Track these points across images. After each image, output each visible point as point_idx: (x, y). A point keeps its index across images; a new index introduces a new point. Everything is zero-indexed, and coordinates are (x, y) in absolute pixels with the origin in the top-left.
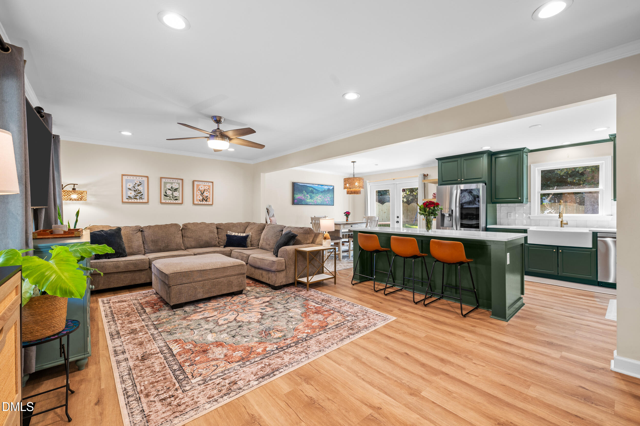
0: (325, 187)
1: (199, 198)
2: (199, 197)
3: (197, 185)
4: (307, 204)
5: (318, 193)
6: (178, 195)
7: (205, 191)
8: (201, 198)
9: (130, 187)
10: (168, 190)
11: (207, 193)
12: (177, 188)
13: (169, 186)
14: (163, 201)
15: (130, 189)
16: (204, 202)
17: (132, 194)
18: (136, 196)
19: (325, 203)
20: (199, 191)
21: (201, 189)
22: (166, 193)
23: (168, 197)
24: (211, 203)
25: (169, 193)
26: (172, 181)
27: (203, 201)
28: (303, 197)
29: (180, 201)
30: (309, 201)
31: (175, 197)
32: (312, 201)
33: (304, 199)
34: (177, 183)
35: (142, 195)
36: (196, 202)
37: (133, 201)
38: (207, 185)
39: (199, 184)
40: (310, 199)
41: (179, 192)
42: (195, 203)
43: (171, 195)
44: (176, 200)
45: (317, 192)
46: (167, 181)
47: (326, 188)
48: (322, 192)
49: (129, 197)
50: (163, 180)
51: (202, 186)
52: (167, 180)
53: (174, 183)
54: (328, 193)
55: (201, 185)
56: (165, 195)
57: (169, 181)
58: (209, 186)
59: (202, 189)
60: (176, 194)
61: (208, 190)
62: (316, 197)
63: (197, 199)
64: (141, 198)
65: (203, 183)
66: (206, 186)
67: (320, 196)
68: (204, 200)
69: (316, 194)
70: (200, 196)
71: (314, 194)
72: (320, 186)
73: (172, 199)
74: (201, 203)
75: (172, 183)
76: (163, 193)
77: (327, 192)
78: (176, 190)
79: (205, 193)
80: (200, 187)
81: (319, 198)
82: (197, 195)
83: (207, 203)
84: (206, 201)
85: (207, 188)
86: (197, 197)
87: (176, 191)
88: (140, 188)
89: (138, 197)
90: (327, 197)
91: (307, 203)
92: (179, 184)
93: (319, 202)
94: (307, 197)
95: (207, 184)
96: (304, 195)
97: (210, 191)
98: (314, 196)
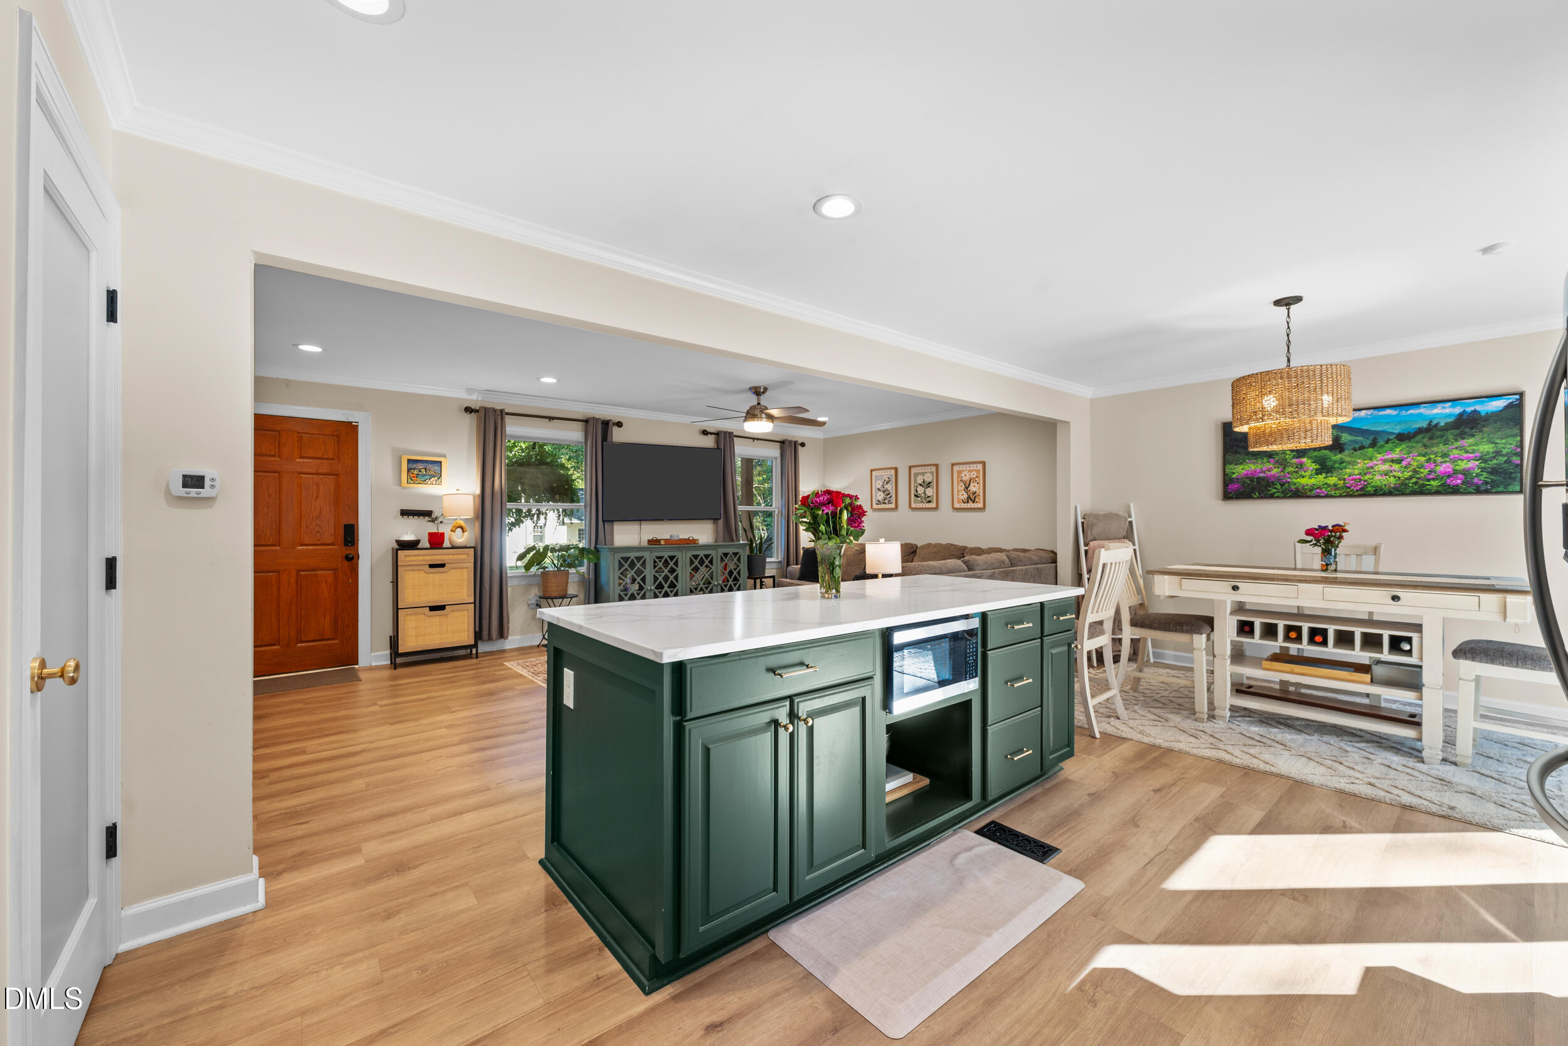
0: (1436, 411)
1: (962, 497)
2: (963, 495)
3: (958, 471)
4: (1298, 494)
5: (1373, 444)
6: (932, 494)
7: (972, 481)
8: (966, 496)
9: (879, 487)
10: (919, 486)
11: (975, 486)
12: (930, 481)
13: (920, 480)
14: (913, 505)
15: (879, 489)
16: (971, 505)
17: (881, 496)
18: (885, 499)
19: (1432, 482)
20: (962, 484)
21: (964, 478)
22: (917, 492)
23: (920, 498)
24: (980, 505)
25: (921, 490)
26: (923, 471)
27: (968, 502)
28: (1275, 471)
29: (933, 505)
30: (1313, 481)
31: (929, 497)
32: (1332, 480)
33: (1279, 479)
34: (931, 473)
35: (890, 497)
36: (957, 505)
37: (884, 506)
38: (974, 470)
39: (961, 469)
40: (1317, 474)
41: (933, 488)
42: (955, 506)
43: (923, 495)
44: (929, 502)
45: (1367, 442)
46: (917, 471)
47: (1444, 413)
48: (1402, 438)
49: (878, 501)
50: (913, 470)
51: (965, 473)
52: (917, 468)
53: (926, 473)
54: (1462, 436)
55: (964, 471)
56: (916, 496)
57: (920, 471)
58: (978, 471)
59: (966, 478)
60: (930, 492)
61: (977, 479)
62: (1361, 465)
63: (958, 499)
64: (890, 503)
65: (968, 466)
66: (973, 472)
67: (1396, 454)
68: (970, 501)
69: (1362, 448)
70: (963, 492)
71: (1346, 452)
72: (1388, 411)
73: (924, 501)
74: (966, 506)
75: (923, 474)
76: (913, 493)
77: (1450, 435)
78: (929, 485)
79: (972, 485)
80: (963, 475)
81: (1385, 467)
82: (958, 491)
83: (975, 505)
84: (973, 502)
85: (974, 476)
86: (958, 495)
87: (929, 487)
88: (889, 487)
89: (886, 501)
90: (1456, 452)
91: (1297, 490)
92: (932, 473)
93: (1378, 480)
94: (1301, 466)
95: (975, 468)
96: (1277, 462)
97: (979, 479)
98: (1348, 459)
